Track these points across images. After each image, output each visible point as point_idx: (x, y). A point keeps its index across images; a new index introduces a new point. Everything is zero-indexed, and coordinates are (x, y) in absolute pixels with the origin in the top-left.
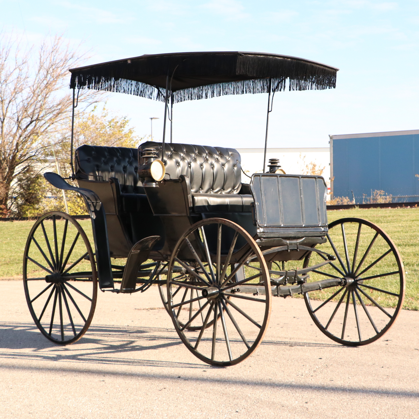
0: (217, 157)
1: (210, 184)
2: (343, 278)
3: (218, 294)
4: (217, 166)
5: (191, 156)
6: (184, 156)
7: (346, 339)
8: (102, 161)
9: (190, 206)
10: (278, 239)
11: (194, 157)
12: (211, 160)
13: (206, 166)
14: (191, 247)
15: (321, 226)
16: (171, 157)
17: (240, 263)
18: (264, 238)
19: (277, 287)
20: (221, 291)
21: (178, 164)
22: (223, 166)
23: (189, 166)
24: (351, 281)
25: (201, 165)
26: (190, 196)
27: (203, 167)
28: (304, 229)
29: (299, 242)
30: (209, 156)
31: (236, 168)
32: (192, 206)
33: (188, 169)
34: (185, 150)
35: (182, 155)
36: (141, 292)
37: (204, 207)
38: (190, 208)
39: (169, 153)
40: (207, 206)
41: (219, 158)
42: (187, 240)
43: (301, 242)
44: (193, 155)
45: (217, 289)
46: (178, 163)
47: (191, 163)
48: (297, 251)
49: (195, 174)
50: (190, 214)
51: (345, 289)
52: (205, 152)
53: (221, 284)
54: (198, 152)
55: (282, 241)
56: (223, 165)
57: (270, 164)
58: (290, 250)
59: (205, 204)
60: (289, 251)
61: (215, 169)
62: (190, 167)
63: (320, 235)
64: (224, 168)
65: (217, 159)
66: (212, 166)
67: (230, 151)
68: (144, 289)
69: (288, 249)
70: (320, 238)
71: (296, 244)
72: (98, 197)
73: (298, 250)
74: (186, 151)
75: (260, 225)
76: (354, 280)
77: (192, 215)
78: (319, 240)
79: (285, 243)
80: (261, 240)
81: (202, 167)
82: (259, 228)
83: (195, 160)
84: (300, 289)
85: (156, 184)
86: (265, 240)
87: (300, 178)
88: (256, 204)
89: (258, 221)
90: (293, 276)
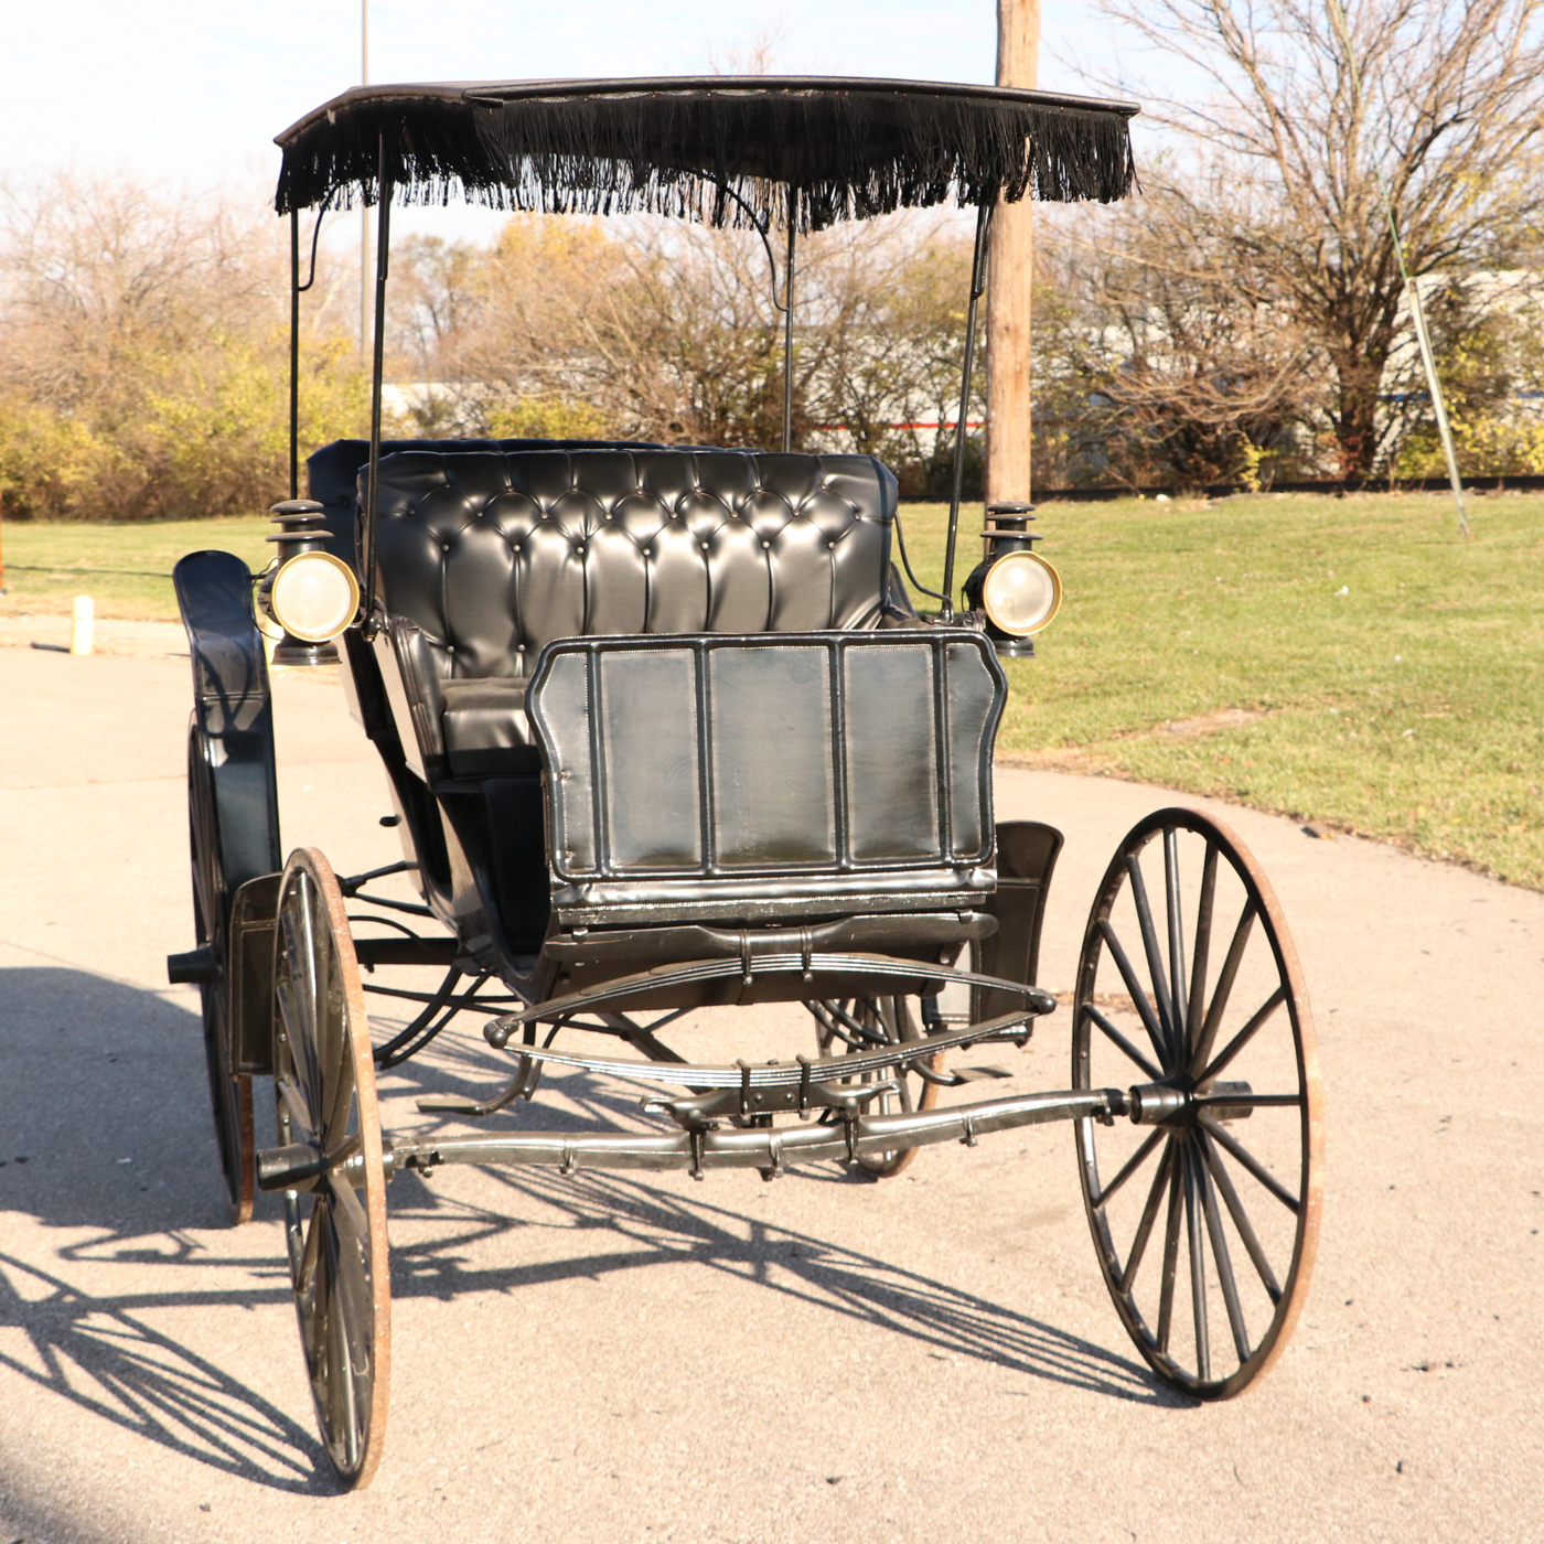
0: (741, 502)
3: (316, 1179)
4: (735, 544)
5: (591, 509)
6: (558, 508)
9: (426, 751)
10: (680, 932)
11: (612, 512)
12: (702, 520)
13: (675, 546)
15: (946, 866)
16: (483, 520)
18: (593, 928)
19: (692, 1138)
20: (326, 1167)
21: (517, 548)
22: (766, 545)
23: (581, 550)
25: (647, 545)
26: (421, 710)
27: (654, 555)
28: (847, 881)
29: (815, 941)
30: (695, 502)
31: (842, 550)
33: (571, 563)
34: (575, 482)
35: (547, 502)
39: (480, 500)
40: (511, 749)
41: (752, 506)
43: (826, 937)
44: (607, 502)
45: (313, 1153)
46: (518, 544)
47: (590, 537)
48: (805, 978)
52: (682, 483)
54: (644, 488)
55: (707, 936)
56: (768, 538)
58: (754, 975)
59: (504, 742)
60: (751, 979)
61: (718, 564)
62: (584, 557)
63: (949, 903)
64: (772, 552)
65: (740, 510)
66: (707, 543)
69: (745, 973)
70: (950, 917)
71: (794, 947)
73: (810, 975)
74: (581, 485)
75: (566, 871)
76: (1187, 1098)
79: (726, 948)
80: (573, 938)
81: (648, 552)
82: (558, 887)
83: (616, 524)
84: (842, 1142)
86: (602, 938)
87: (837, 648)
88: (555, 777)
89: (558, 855)
90: (787, 1089)
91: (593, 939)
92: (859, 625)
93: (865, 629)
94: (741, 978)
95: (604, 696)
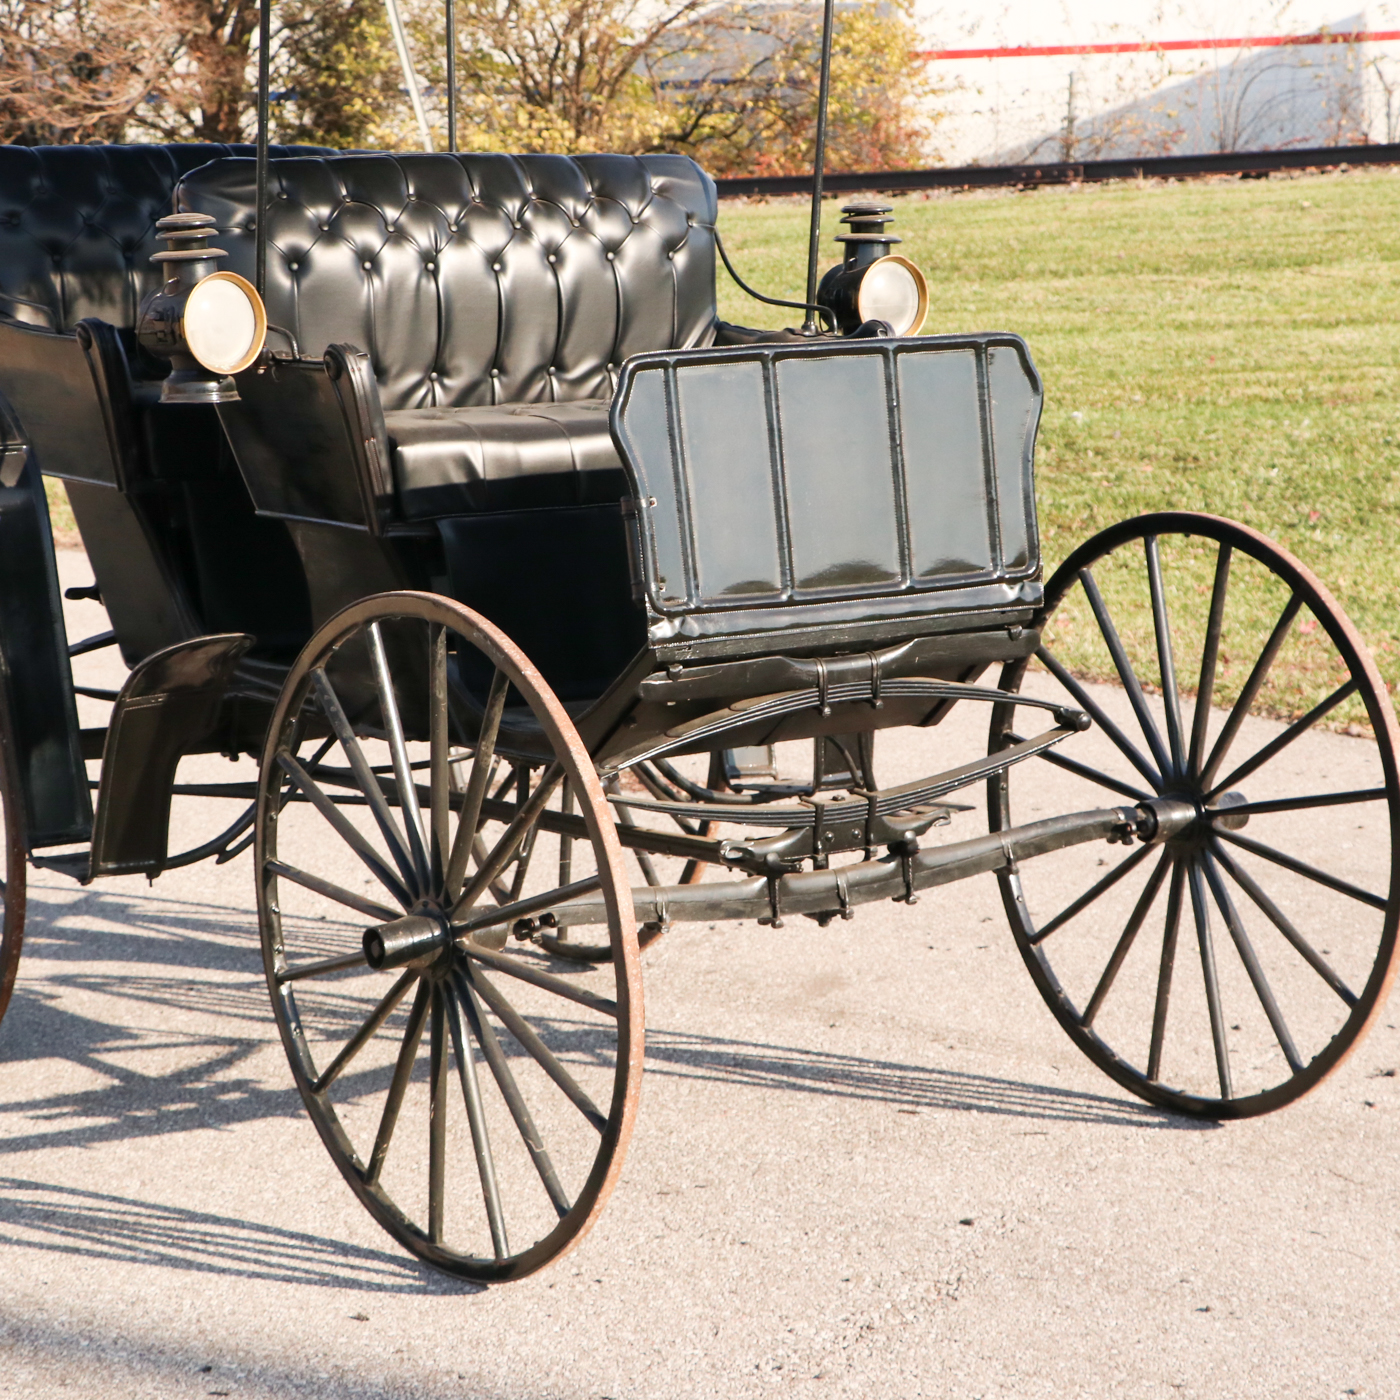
0: (581, 209)
1: (542, 345)
2: (1137, 807)
3: (440, 950)
4: (579, 255)
5: (438, 220)
6: (404, 219)
7: (1169, 1078)
8: (80, 220)
9: (377, 491)
10: (764, 663)
11: (457, 223)
12: (546, 230)
13: (523, 260)
14: (336, 715)
15: (1000, 580)
16: (330, 233)
17: (516, 819)
18: (687, 664)
19: (770, 884)
20: (455, 937)
21: (368, 265)
22: (611, 255)
23: (431, 266)
24: (1183, 814)
25: (495, 259)
26: (375, 446)
27: (503, 269)
28: (910, 601)
29: (884, 666)
30: (536, 211)
31: (680, 259)
32: (389, 489)
33: (424, 281)
34: (411, 190)
35: (391, 213)
36: (219, 862)
37: (449, 490)
38: (382, 501)
39: (324, 211)
40: (467, 485)
41: (592, 215)
42: (318, 680)
43: (894, 661)
44: (452, 211)
45: (433, 924)
46: (368, 261)
47: (438, 251)
48: (874, 706)
49: (458, 306)
50: (383, 524)
51: (1158, 852)
52: (519, 190)
53: (455, 901)
54: (482, 195)
55: (790, 666)
56: (611, 248)
57: (846, 231)
58: (831, 705)
59: (458, 477)
60: (827, 710)
61: (567, 276)
62: (435, 274)
63: (1000, 619)
64: (617, 264)
65: (581, 219)
66: (553, 255)
67: (658, 174)
68: (230, 847)
69: (822, 704)
70: (1003, 634)
71: (866, 674)
72: (16, 420)
73: (879, 703)
74: (418, 193)
75: (661, 604)
76: (1198, 810)
77: (391, 534)
78: (998, 642)
79: (805, 678)
80: (669, 676)
81: (497, 267)
82: (655, 621)
83: (462, 236)
84: (900, 879)
85: (222, 390)
86: (695, 674)
87: (891, 354)
88: (644, 504)
89: (653, 587)
90: (855, 824)
91: (687, 675)
92: (698, 343)
93: (704, 347)
94: (818, 709)
95: (682, 415)
